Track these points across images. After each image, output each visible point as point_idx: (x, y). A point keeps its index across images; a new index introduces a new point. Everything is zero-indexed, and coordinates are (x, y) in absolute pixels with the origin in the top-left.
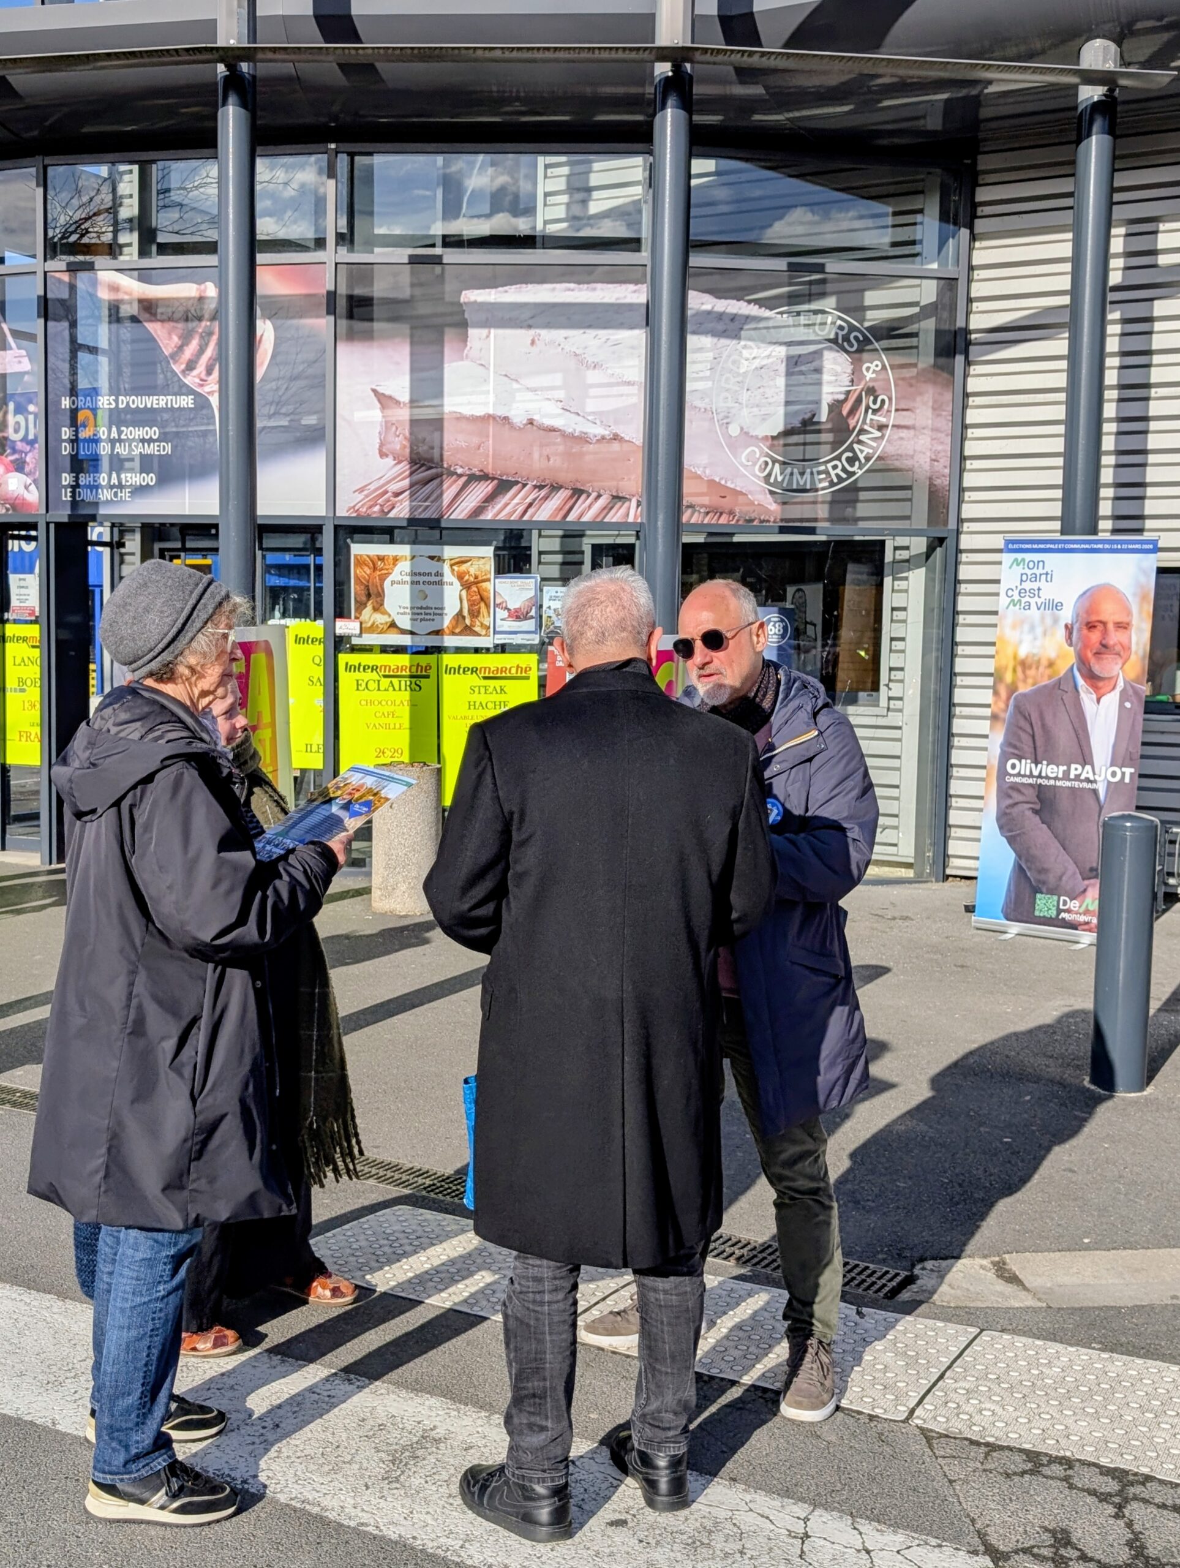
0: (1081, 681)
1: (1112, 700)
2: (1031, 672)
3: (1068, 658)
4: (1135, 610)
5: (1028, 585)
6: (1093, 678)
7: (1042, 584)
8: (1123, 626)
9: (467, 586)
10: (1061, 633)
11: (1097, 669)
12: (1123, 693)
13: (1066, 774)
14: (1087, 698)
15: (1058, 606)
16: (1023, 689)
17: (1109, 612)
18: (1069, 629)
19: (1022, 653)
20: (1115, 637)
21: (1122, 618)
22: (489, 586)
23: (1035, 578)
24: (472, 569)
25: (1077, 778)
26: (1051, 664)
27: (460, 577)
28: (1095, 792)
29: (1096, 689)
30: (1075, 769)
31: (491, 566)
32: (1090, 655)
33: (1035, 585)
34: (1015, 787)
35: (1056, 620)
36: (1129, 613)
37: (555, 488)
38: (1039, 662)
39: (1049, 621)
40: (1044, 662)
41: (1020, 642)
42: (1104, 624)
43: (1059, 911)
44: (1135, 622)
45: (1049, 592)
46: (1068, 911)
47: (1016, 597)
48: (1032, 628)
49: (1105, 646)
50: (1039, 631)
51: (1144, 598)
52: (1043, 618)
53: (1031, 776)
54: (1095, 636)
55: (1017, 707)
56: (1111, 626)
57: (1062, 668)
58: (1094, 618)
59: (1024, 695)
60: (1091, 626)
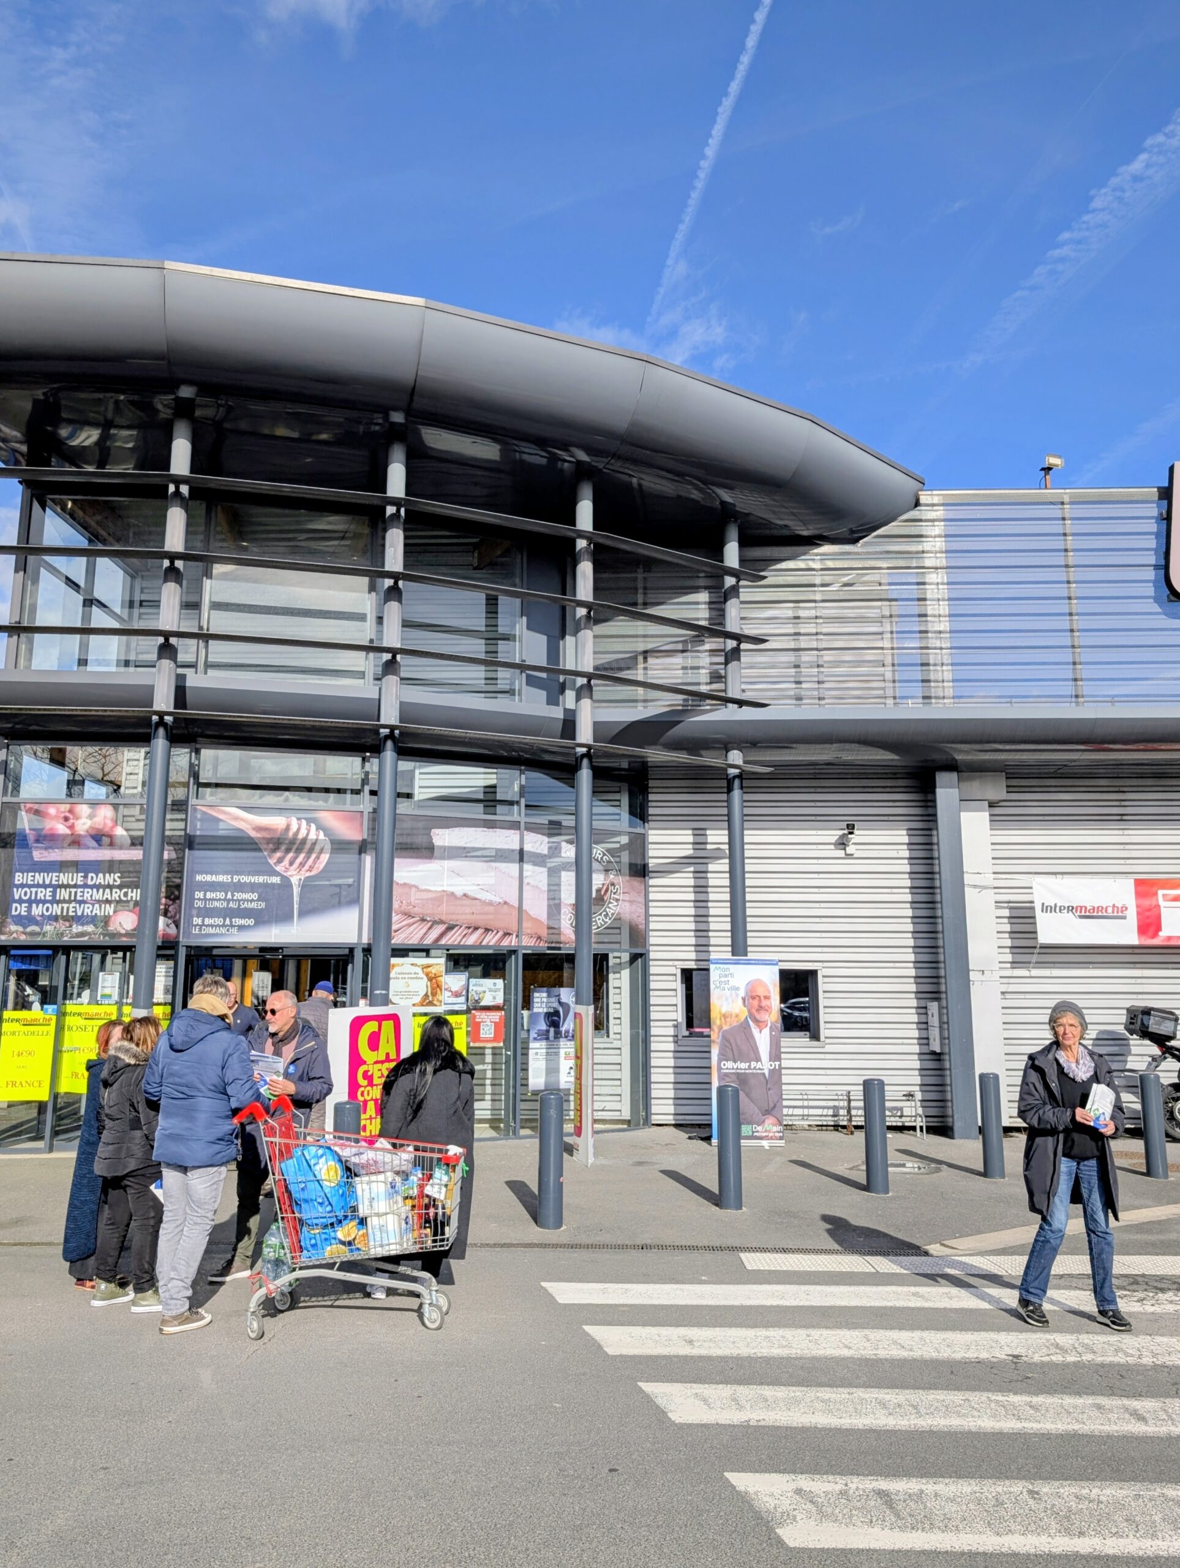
0: (751, 1023)
1: (766, 1031)
2: (728, 1020)
3: (745, 1013)
4: (771, 989)
5: (723, 979)
6: (757, 1022)
7: (729, 978)
8: (767, 998)
9: (430, 979)
10: (740, 1001)
11: (758, 1017)
12: (771, 1028)
13: (750, 1066)
14: (755, 1031)
15: (737, 989)
16: (725, 1028)
17: (761, 992)
18: (744, 999)
19: (724, 1010)
20: (764, 1003)
21: (768, 995)
22: (441, 979)
23: (726, 976)
24: (433, 970)
25: (755, 1068)
26: (737, 1016)
27: (427, 975)
28: (764, 1074)
29: (759, 1026)
30: (753, 1064)
31: (443, 968)
32: (754, 1011)
33: (726, 979)
34: (726, 1075)
35: (737, 995)
36: (769, 992)
37: (476, 929)
38: (731, 1015)
39: (734, 996)
40: (734, 1015)
41: (722, 1006)
42: (759, 997)
43: (753, 1132)
44: (772, 996)
45: (733, 982)
46: (757, 1132)
47: (718, 985)
48: (727, 999)
49: (761, 1007)
50: (730, 1000)
51: (775, 985)
52: (731, 995)
53: (733, 1069)
54: (756, 1003)
55: (723, 1036)
56: (762, 998)
57: (743, 1018)
58: (754, 994)
59: (726, 1031)
60: (753, 998)
